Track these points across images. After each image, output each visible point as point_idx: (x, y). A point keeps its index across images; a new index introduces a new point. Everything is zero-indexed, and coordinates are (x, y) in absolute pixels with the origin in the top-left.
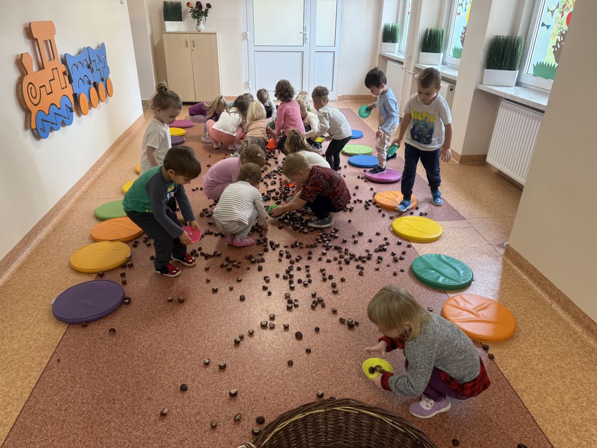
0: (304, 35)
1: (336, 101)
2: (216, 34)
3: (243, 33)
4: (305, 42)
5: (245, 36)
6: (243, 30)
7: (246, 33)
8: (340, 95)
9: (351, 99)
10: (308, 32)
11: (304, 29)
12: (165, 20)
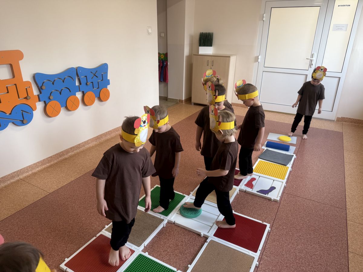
0: (311, 61)
1: (334, 121)
2: (229, 57)
3: (256, 57)
4: (311, 67)
5: (257, 59)
6: (256, 55)
7: (258, 57)
8: (340, 117)
9: (352, 122)
10: (314, 59)
11: (312, 56)
12: (199, 46)
